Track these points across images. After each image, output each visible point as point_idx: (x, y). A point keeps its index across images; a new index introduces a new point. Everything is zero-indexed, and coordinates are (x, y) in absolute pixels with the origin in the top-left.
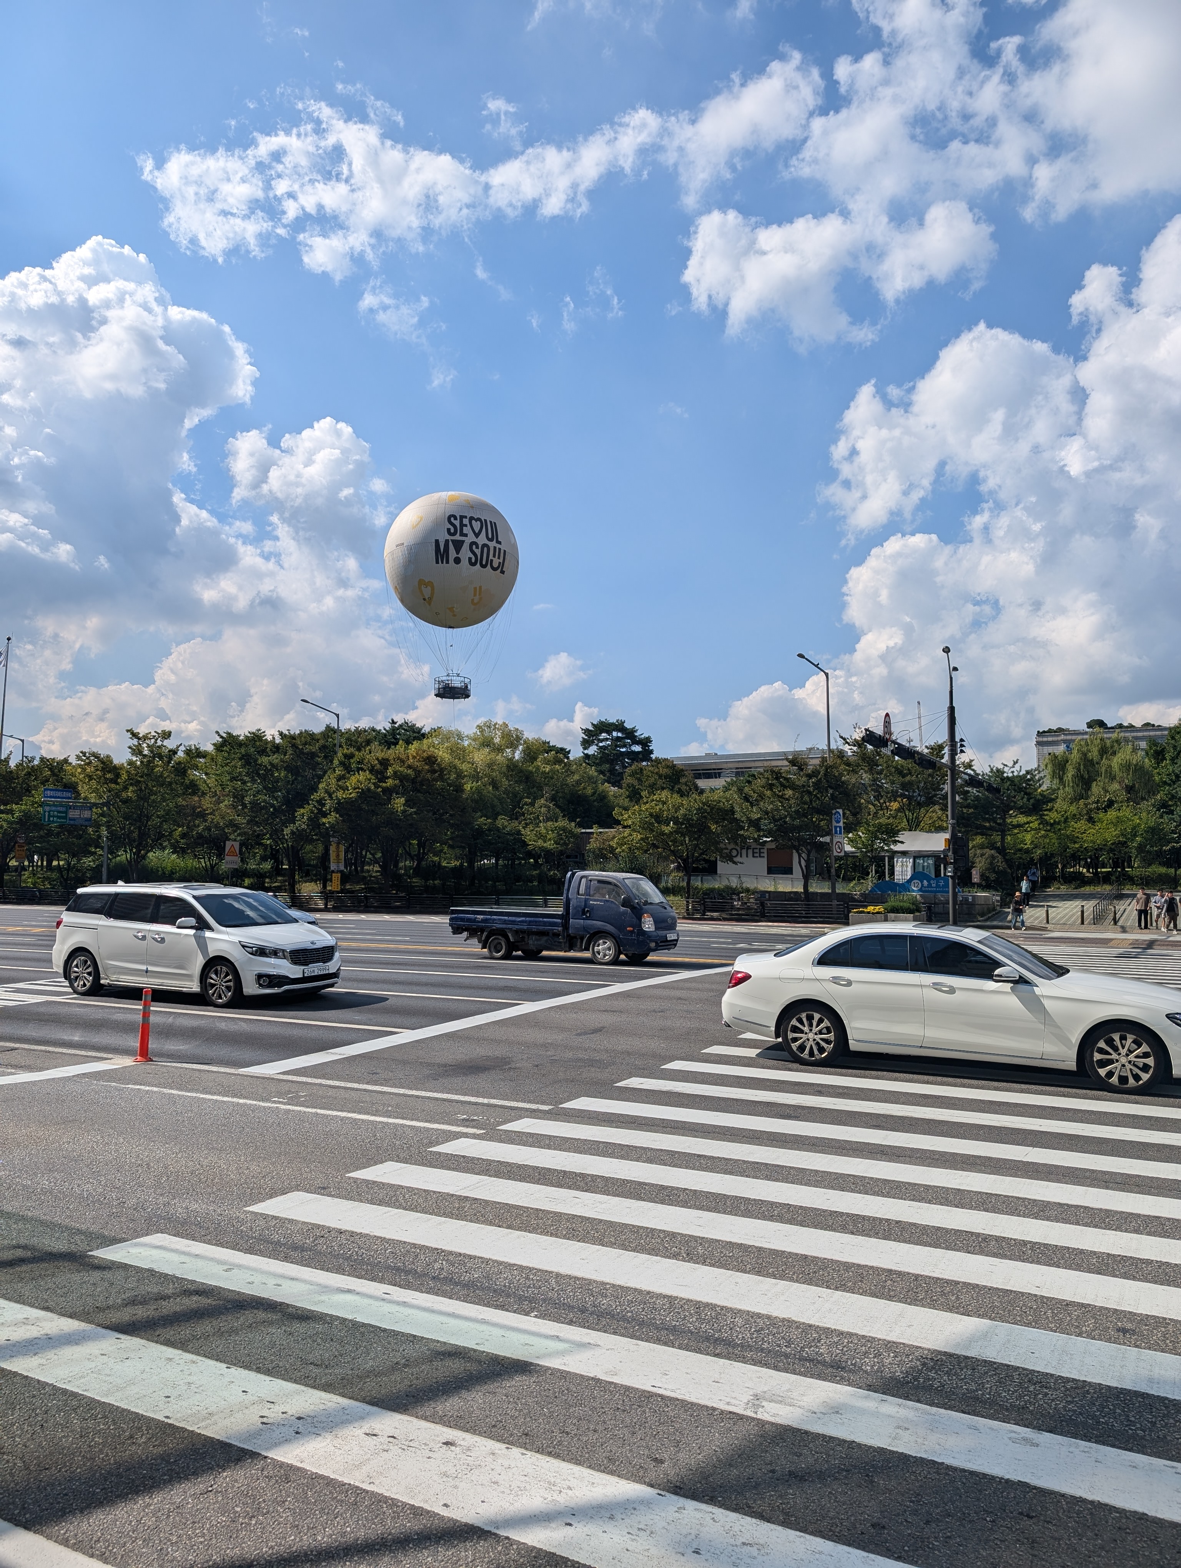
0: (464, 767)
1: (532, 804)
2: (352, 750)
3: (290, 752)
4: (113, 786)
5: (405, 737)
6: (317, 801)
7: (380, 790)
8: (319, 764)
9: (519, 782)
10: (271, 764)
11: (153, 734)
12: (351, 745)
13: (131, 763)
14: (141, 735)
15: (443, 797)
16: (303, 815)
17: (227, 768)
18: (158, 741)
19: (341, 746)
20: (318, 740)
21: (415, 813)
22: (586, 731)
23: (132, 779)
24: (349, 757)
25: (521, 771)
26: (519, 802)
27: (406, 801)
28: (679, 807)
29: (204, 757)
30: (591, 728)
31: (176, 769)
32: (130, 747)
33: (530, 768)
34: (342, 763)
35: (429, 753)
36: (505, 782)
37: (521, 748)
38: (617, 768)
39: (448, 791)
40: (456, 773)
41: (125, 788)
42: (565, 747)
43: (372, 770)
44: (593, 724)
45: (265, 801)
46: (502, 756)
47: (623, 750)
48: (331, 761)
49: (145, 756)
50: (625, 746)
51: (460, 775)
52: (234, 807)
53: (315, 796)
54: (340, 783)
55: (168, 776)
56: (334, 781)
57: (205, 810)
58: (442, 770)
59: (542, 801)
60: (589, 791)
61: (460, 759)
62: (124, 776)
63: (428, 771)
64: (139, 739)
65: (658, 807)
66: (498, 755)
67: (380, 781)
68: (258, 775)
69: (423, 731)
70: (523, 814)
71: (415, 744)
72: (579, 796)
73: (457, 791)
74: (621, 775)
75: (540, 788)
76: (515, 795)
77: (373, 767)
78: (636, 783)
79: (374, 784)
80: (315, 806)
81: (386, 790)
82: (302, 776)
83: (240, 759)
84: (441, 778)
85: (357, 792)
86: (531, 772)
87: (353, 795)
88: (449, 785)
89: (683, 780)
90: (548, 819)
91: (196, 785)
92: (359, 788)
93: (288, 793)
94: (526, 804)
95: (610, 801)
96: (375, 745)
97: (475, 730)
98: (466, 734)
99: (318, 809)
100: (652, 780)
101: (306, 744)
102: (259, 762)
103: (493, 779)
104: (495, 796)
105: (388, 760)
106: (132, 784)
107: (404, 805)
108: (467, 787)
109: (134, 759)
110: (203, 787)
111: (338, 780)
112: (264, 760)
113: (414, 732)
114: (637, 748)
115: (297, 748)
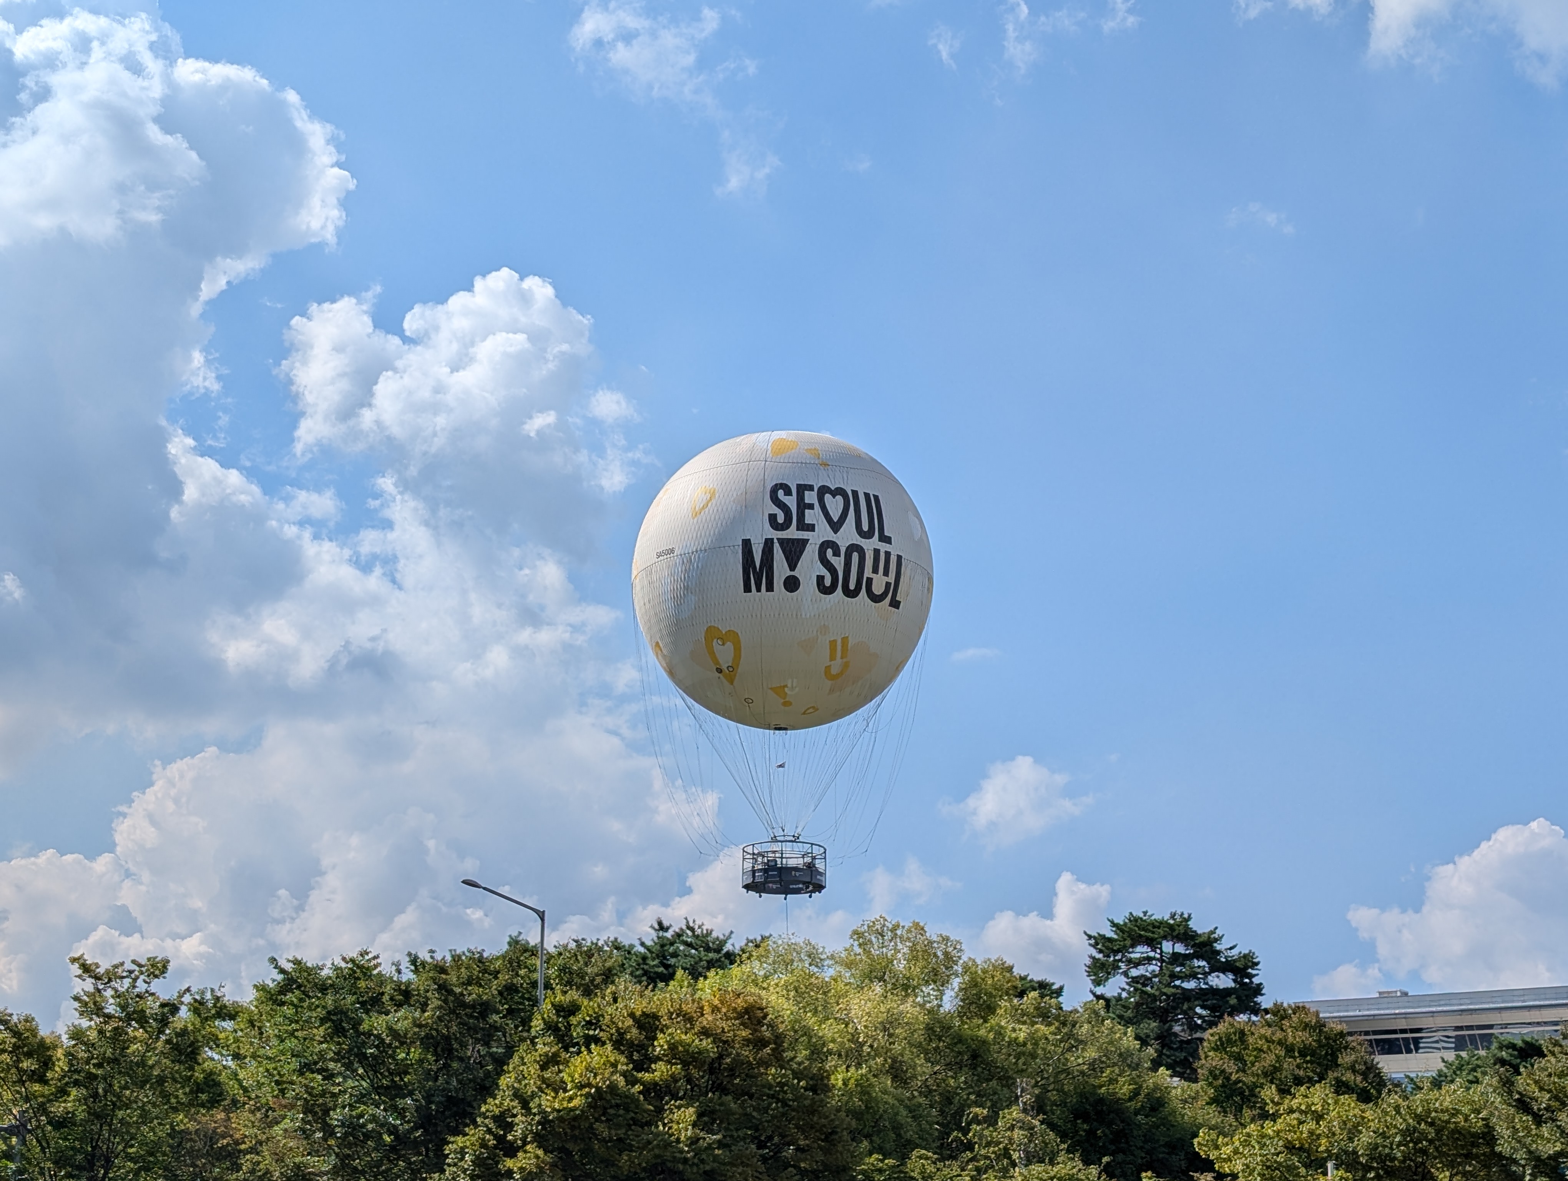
0: (828, 1031)
1: (991, 1121)
2: (574, 995)
3: (434, 1003)
4: (37, 1087)
5: (688, 962)
6: (495, 1119)
7: (638, 1088)
8: (497, 1029)
9: (956, 1066)
10: (392, 1031)
11: (129, 966)
12: (569, 983)
13: (77, 1035)
14: (101, 970)
15: (785, 1103)
16: (462, 1152)
17: (291, 1043)
18: (140, 983)
19: (548, 986)
20: (496, 974)
21: (721, 1144)
22: (1099, 941)
23: (77, 1071)
24: (568, 1011)
25: (959, 1039)
26: (960, 1112)
27: (700, 1115)
28: (1355, 1126)
29: (232, 1017)
30: (1110, 934)
31: (176, 1048)
32: (76, 998)
33: (982, 1032)
34: (551, 1027)
35: (751, 999)
36: (923, 1069)
37: (956, 982)
38: (1177, 1028)
39: (795, 1088)
40: (810, 1045)
41: (63, 1092)
42: (1050, 980)
43: (620, 1042)
44: (1114, 924)
45: (374, 1119)
46: (915, 1004)
47: (1190, 985)
48: (526, 1023)
49: (109, 1016)
50: (1193, 976)
51: (818, 1052)
52: (306, 1135)
53: (491, 1106)
54: (547, 1074)
55: (158, 1062)
56: (533, 1069)
57: (237, 1143)
58: (778, 1039)
59: (1015, 1113)
60: (1124, 1089)
61: (815, 1012)
62: (61, 1065)
63: (747, 1042)
64: (97, 978)
65: (1305, 1128)
66: (903, 1001)
67: (640, 1067)
68: (362, 1058)
69: (728, 947)
70: (970, 1147)
71: (713, 977)
72: (1101, 1100)
73: (814, 1089)
74: (1192, 1048)
75: (1007, 1081)
76: (948, 1098)
77: (621, 1034)
78: (1231, 1067)
79: (624, 1074)
80: (489, 1131)
81: (650, 1089)
82: (461, 1059)
83: (323, 1021)
84: (778, 1057)
85: (588, 1095)
86: (984, 1042)
87: (576, 1102)
88: (798, 1075)
89: (1346, 1059)
90: (1029, 1159)
91: (218, 1084)
92: (589, 1085)
93: (429, 1098)
94: (976, 1120)
95: (1174, 1112)
96: (623, 983)
97: (848, 943)
98: (829, 951)
99: (496, 1137)
100: (1269, 1060)
101: (469, 982)
102: (364, 1027)
103: (894, 1060)
104: (901, 1101)
105: (655, 1017)
106: (76, 1083)
107: (694, 1125)
108: (837, 1080)
109: (85, 1023)
110: (232, 1089)
111: (543, 1068)
112: (377, 1023)
113: (708, 949)
114: (1223, 981)
115: (450, 992)
